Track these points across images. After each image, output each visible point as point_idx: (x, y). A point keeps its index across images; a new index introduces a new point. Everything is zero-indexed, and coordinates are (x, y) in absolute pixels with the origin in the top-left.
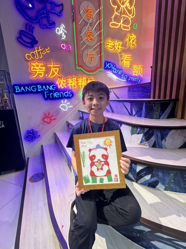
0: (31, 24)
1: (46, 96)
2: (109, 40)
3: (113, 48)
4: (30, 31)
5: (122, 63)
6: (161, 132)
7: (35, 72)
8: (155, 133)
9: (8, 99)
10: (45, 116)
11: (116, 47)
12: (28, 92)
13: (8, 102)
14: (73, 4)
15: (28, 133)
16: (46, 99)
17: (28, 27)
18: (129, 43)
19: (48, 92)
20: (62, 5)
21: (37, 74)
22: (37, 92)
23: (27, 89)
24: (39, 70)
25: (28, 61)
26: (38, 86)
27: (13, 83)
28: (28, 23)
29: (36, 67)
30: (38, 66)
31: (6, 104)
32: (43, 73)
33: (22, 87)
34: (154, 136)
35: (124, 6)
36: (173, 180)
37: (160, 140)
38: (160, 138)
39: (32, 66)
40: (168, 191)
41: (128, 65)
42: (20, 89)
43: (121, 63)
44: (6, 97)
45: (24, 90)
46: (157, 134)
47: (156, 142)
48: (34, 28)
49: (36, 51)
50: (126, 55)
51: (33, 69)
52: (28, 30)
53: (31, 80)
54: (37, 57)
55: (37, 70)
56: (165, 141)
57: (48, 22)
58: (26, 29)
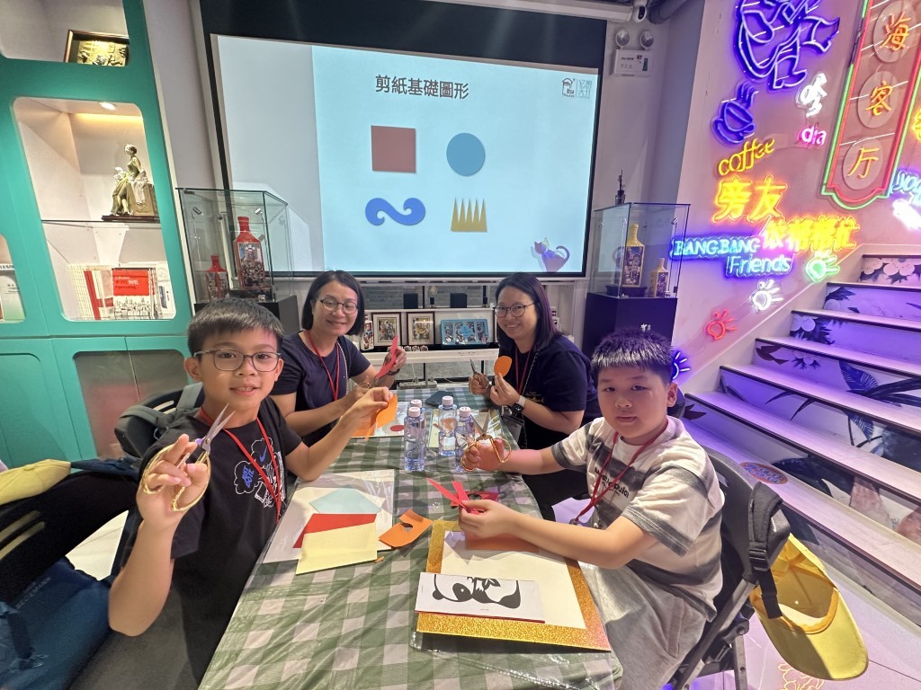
4: (743, 103)
7: (726, 206)
9: (666, 271)
10: (713, 321)
13: (667, 279)
14: (863, 16)
17: (742, 92)
19: (739, 257)
20: (837, 22)
24: (735, 200)
25: (719, 177)
29: (731, 194)
31: (662, 284)
32: (742, 207)
44: (663, 267)
49: (744, 152)
51: (725, 197)
52: (741, 99)
53: (712, 226)
54: (741, 168)
55: (732, 201)
57: (792, 72)
58: (738, 96)
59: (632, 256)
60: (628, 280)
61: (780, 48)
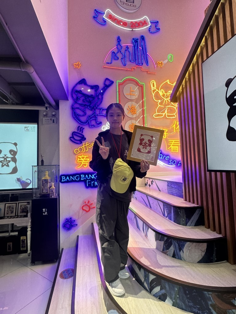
0: (82, 126)
1: (88, 184)
4: (80, 132)
5: (169, 148)
6: (178, 242)
7: (80, 164)
8: (173, 243)
9: (54, 188)
10: (84, 204)
12: (72, 181)
13: (54, 191)
15: (66, 222)
16: (87, 187)
17: (79, 128)
18: (176, 130)
19: (90, 181)
21: (82, 164)
22: (80, 181)
23: (72, 179)
24: (84, 161)
25: (75, 154)
26: (82, 175)
27: (60, 174)
28: (80, 125)
29: (82, 159)
30: (83, 158)
31: (52, 193)
32: (87, 163)
33: (68, 177)
34: (172, 246)
35: (168, 99)
36: (178, 295)
37: (178, 251)
38: (178, 249)
39: (78, 159)
40: (175, 307)
41: (177, 150)
42: (66, 178)
43: (167, 149)
44: (53, 186)
45: (69, 179)
46: (175, 244)
47: (175, 251)
48: (84, 128)
49: (84, 146)
50: (174, 141)
51: (79, 161)
52: (79, 130)
53: (76, 170)
54: (83, 151)
55: (82, 162)
56: (183, 252)
57: (96, 122)
58: (78, 130)
59: (44, 183)
60: (44, 191)
61: (90, 116)
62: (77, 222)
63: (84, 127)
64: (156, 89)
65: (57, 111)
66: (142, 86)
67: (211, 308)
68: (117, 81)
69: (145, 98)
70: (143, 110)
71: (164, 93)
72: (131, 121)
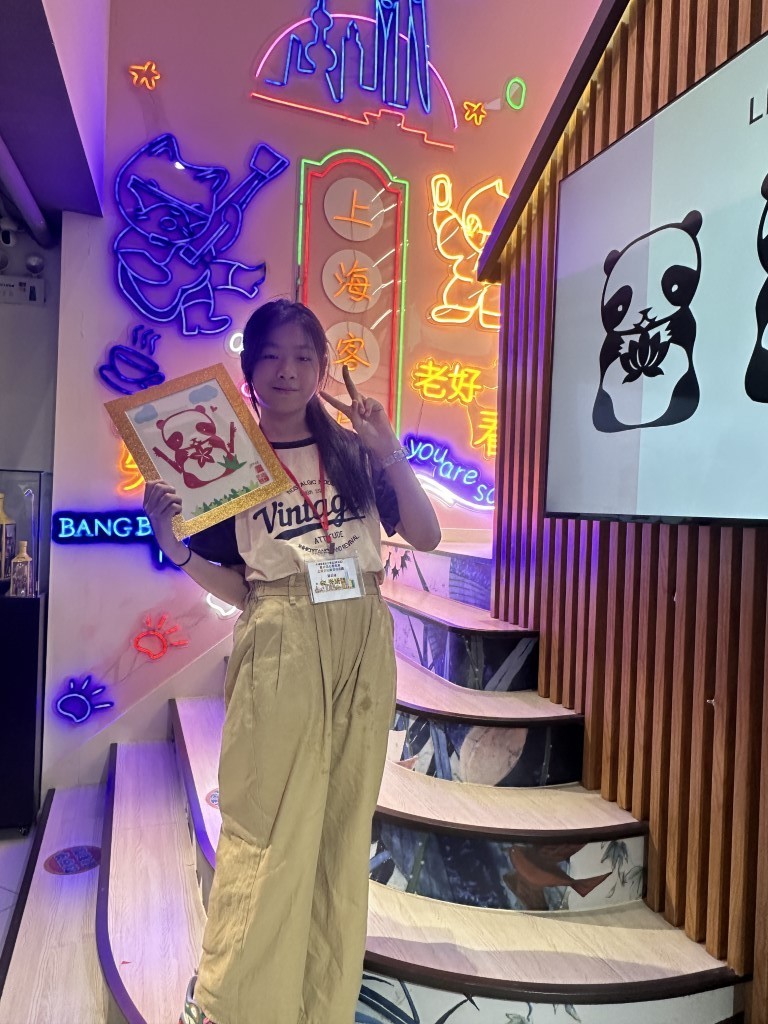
0: (152, 328)
2: (427, 364)
3: (444, 392)
4: (143, 347)
5: (479, 442)
6: (446, 727)
7: (136, 473)
8: (432, 731)
9: (30, 559)
10: (145, 630)
11: (453, 386)
12: (102, 539)
13: (28, 570)
14: (299, 262)
15: (69, 690)
16: (159, 567)
17: (140, 333)
20: (262, 267)
22: (133, 540)
23: (100, 529)
26: (140, 519)
27: (54, 510)
28: (143, 323)
31: (20, 577)
33: (84, 522)
34: (430, 740)
36: (424, 859)
37: (445, 754)
38: (446, 749)
40: (413, 893)
42: (76, 526)
43: (476, 443)
44: (25, 554)
45: (89, 532)
46: (437, 734)
47: (437, 758)
56: (458, 756)
57: (209, 319)
58: (134, 341)
61: (184, 291)
62: (111, 695)
63: (158, 330)
64: (450, 210)
65: (49, 254)
66: (397, 194)
67: (504, 884)
68: (304, 161)
69: (406, 240)
70: (394, 290)
71: (480, 231)
72: (344, 324)
